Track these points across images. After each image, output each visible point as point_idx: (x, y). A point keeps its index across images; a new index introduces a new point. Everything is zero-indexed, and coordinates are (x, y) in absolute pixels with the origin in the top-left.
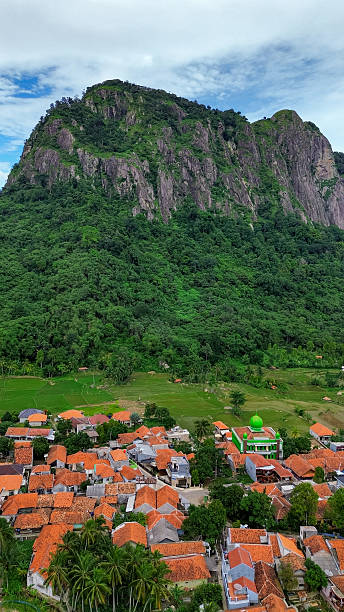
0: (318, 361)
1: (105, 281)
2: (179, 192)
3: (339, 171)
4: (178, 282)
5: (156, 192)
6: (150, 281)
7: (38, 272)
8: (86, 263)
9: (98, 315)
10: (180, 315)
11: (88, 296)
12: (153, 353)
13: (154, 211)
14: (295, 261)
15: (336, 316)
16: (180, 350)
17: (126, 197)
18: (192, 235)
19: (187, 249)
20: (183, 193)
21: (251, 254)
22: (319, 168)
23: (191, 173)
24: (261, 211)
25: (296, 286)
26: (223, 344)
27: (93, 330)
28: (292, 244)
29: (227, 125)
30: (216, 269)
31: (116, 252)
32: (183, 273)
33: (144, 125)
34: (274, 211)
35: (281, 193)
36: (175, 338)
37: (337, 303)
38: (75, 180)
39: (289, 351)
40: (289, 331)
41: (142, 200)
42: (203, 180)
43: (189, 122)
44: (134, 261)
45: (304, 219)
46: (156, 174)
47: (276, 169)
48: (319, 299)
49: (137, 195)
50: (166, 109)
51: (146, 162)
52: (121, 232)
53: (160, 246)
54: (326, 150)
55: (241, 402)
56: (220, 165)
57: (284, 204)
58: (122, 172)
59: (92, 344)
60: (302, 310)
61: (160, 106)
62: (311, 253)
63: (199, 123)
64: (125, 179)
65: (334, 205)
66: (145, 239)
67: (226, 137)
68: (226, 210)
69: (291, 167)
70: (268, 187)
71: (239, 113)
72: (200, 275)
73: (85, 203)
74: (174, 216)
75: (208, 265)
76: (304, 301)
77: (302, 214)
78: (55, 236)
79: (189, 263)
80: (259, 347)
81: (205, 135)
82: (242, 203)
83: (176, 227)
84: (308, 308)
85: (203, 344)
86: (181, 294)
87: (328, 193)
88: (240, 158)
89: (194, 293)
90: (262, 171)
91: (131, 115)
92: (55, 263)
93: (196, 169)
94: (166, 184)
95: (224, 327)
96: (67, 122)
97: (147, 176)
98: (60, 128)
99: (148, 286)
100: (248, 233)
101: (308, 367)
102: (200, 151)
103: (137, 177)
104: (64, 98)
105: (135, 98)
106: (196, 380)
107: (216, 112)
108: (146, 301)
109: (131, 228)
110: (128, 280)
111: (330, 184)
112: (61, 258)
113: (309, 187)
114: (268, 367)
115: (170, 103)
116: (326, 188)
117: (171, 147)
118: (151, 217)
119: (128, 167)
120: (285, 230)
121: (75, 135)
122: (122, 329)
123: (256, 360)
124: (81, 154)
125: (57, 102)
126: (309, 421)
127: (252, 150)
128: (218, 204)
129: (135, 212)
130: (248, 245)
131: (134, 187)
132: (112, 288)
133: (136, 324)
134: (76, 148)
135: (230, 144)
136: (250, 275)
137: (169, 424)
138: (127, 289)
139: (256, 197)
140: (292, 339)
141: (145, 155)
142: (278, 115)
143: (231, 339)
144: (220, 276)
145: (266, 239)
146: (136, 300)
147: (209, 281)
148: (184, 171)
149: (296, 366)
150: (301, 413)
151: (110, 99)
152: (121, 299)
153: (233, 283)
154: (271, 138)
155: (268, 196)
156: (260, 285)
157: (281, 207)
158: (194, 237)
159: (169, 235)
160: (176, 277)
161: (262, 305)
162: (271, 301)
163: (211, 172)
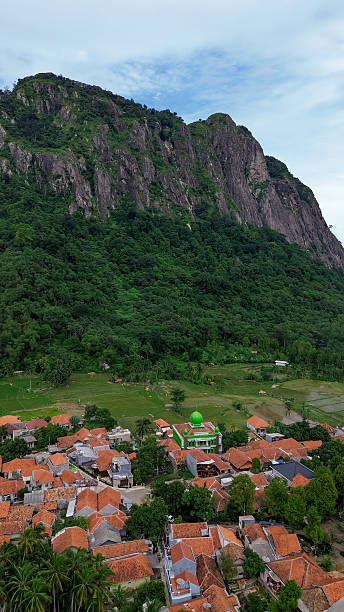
0: (254, 356)
1: (41, 281)
2: (116, 190)
3: (271, 174)
4: (118, 281)
5: (93, 190)
6: (89, 281)
8: (20, 262)
9: (34, 316)
10: (120, 314)
11: (23, 296)
12: (92, 353)
13: (92, 209)
14: (230, 260)
15: (269, 312)
16: (121, 349)
17: (61, 195)
18: (131, 234)
19: (126, 248)
20: (125, 190)
21: (190, 253)
22: (252, 171)
23: (128, 172)
24: (198, 211)
25: (232, 284)
26: (163, 342)
27: (28, 331)
28: (228, 244)
29: (163, 125)
30: (156, 268)
31: (52, 249)
32: (123, 272)
33: (80, 121)
34: (211, 211)
35: (216, 194)
36: (115, 337)
37: (270, 301)
38: (7, 176)
39: (227, 348)
40: (226, 328)
41: (79, 198)
42: (141, 179)
43: (125, 120)
44: (72, 259)
45: (239, 219)
46: (92, 172)
47: (211, 170)
48: (253, 297)
49: (74, 192)
50: (101, 105)
51: (82, 159)
52: (57, 229)
53: (98, 244)
54: (258, 154)
55: (182, 399)
56: (157, 165)
57: (220, 205)
58: (57, 169)
59: (27, 347)
60: (237, 308)
61: (96, 103)
62: (245, 253)
63: (135, 122)
64: (59, 176)
65: (266, 206)
66: (83, 237)
67: (163, 137)
68: (164, 210)
69: (226, 169)
70: (204, 188)
71: (175, 114)
72: (140, 274)
73: (18, 199)
74: (112, 214)
75: (148, 264)
76: (239, 299)
77: (237, 215)
79: (128, 262)
80: (198, 344)
81: (142, 134)
82: (179, 204)
83: (114, 225)
84: (243, 306)
85: (144, 342)
86: (121, 293)
87: (261, 195)
88: (177, 158)
89: (134, 292)
90: (199, 172)
91: (66, 110)
93: (134, 168)
94: (103, 183)
95: (164, 326)
97: (83, 173)
99: (86, 286)
100: (186, 232)
101: (245, 362)
102: (137, 150)
103: (73, 173)
105: (70, 93)
106: (137, 379)
107: (153, 112)
108: (85, 301)
109: (68, 225)
110: (66, 279)
111: (263, 186)
113: (244, 190)
114: (207, 363)
115: (106, 100)
116: (259, 190)
117: (108, 144)
118: (88, 215)
119: (64, 164)
120: (221, 230)
121: (6, 128)
122: (60, 330)
123: (195, 357)
124: (12, 148)
126: (247, 415)
127: (188, 151)
128: (157, 203)
129: (72, 210)
130: (185, 245)
131: (70, 184)
132: (49, 288)
134: (7, 142)
135: (167, 145)
136: (189, 275)
137: (110, 425)
138: (64, 289)
139: (193, 198)
140: (229, 336)
141: (81, 152)
142: (213, 118)
143: (171, 337)
144: (159, 275)
145: (203, 239)
146: (74, 300)
147: (149, 280)
148: (122, 170)
149: (233, 362)
150: (239, 407)
151: (43, 92)
152: (58, 299)
153: (173, 282)
154: (206, 140)
155: (204, 197)
156: (198, 283)
157: (217, 208)
158: (133, 236)
159: (108, 233)
160: (115, 276)
161: (200, 304)
162: (208, 299)
163: (149, 171)
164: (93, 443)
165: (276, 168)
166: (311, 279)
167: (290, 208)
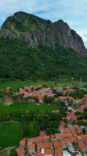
0: (67, 77)
1: (27, 63)
2: (38, 40)
3: (72, 34)
4: (40, 62)
5: (33, 41)
7: (13, 61)
8: (23, 59)
9: (28, 70)
10: (42, 69)
11: (25, 66)
12: (39, 77)
14: (63, 57)
15: (71, 68)
16: (44, 76)
17: (27, 43)
18: (42, 51)
19: (41, 55)
20: (40, 41)
21: (54, 55)
22: (68, 34)
23: (41, 36)
24: (56, 45)
25: (63, 62)
26: (51, 74)
27: (28, 73)
28: (62, 53)
29: (48, 24)
30: (48, 59)
31: (28, 56)
32: (41, 60)
33: (29, 24)
34: (58, 45)
35: (60, 41)
36: (42, 74)
37: (71, 66)
38: (16, 38)
39: (62, 75)
40: (62, 72)
41: (31, 43)
42: (43, 38)
43: (39, 23)
44: (31, 58)
45: (65, 46)
46: (33, 37)
47: (59, 35)
48: (67, 65)
50: (34, 20)
51: (31, 34)
52: (28, 51)
53: (36, 54)
54: (69, 29)
55: (56, 84)
56: (47, 34)
58: (26, 37)
59: (28, 75)
60: (64, 67)
62: (66, 55)
63: (42, 24)
64: (27, 39)
65: (71, 42)
66: (33, 52)
67: (48, 27)
68: (48, 45)
69: (62, 34)
70: (57, 39)
71: (50, 21)
72: (45, 60)
73: (19, 44)
74: (38, 47)
75: (46, 58)
76: (65, 65)
77: (64, 45)
78: (14, 52)
79: (42, 58)
80: (57, 75)
81: (43, 26)
82: (51, 44)
83: (38, 49)
84: (65, 67)
85: (47, 75)
86: (41, 64)
87: (69, 40)
88: (51, 32)
89: (44, 64)
90: (56, 35)
91: (26, 21)
92: (16, 59)
93: (42, 35)
94: (36, 39)
95: (50, 71)
96: (12, 23)
97: (31, 37)
98: (10, 25)
99: (35, 63)
100: (53, 50)
101: (66, 78)
102: (42, 31)
103: (30, 38)
104: (10, 16)
105: (26, 17)
106: (47, 81)
107: (45, 20)
108: (35, 66)
109: (29, 50)
110: (31, 62)
111: (70, 37)
112: (17, 57)
113: (66, 39)
114: (59, 78)
117: (36, 30)
118: (33, 47)
119: (27, 35)
120: (61, 49)
121: (14, 27)
122: (32, 72)
123: (57, 77)
124: (16, 32)
125: (8, 17)
127: (53, 30)
128: (47, 43)
129: (30, 46)
130: (53, 53)
131: (29, 40)
132: (29, 64)
133: (35, 71)
134: (14, 30)
135: (48, 29)
136: (54, 60)
137: (47, 87)
138: (31, 64)
139: (54, 42)
140: (63, 73)
141: (30, 32)
142: (59, 21)
143: (52, 74)
144: (48, 60)
145: (57, 52)
146: (33, 66)
147: (46, 62)
148: (39, 36)
149: (64, 78)
150: (65, 85)
151: (21, 16)
152: (31, 66)
153: (51, 62)
154: (57, 27)
155: (57, 41)
156: (56, 62)
157: (60, 44)
159: (38, 51)
161: (57, 66)
162: (58, 65)
163: (45, 36)
164: (46, 89)
165: (73, 32)
166: (80, 60)
167: (76, 43)
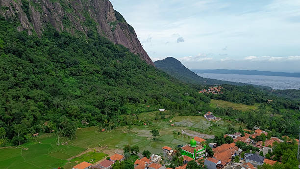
0: (148, 108)
1: (21, 75)
2: (43, 20)
3: (117, 19)
4: (61, 73)
5: (29, 19)
6: (47, 73)
10: (72, 93)
11: (15, 85)
12: (75, 116)
13: (32, 30)
14: (114, 61)
17: (10, 20)
20: (48, 21)
21: (94, 57)
22: (108, 16)
23: (49, 10)
24: (89, 35)
27: (33, 108)
30: (80, 65)
31: (20, 56)
32: (63, 68)
34: (96, 35)
35: (97, 27)
37: (138, 81)
41: (23, 23)
42: (56, 15)
44: (31, 61)
46: (28, 8)
47: (91, 14)
49: (19, 19)
53: (43, 51)
54: (111, 8)
55: (156, 134)
56: (64, 7)
57: (99, 32)
58: (5, 3)
64: (7, 8)
66: (32, 47)
68: (73, 34)
69: (97, 14)
70: (90, 23)
72: (73, 69)
74: (44, 34)
75: (75, 63)
76: (126, 80)
79: (64, 62)
82: (79, 30)
83: (47, 41)
84: (128, 84)
86: (65, 80)
87: (113, 28)
88: (73, 5)
89: (72, 79)
90: (86, 14)
93: (51, 7)
94: (36, 15)
101: (147, 112)
103: (18, 7)
109: (22, 39)
110: (34, 73)
111: (114, 24)
113: (106, 25)
114: (132, 114)
116: (112, 26)
118: (30, 34)
123: (124, 112)
127: (79, 2)
128: (67, 29)
129: (19, 30)
130: (90, 53)
131: (16, 14)
132: (27, 79)
133: (56, 101)
136: (99, 69)
138: (35, 79)
139: (85, 27)
140: (130, 99)
144: (83, 69)
145: (97, 50)
146: (45, 86)
147: (79, 72)
148: (44, 8)
149: (142, 112)
152: (36, 86)
153: (91, 73)
155: (91, 27)
156: (104, 73)
157: (98, 34)
158: (61, 47)
159: (46, 45)
160: (59, 71)
162: (112, 81)
163: (60, 11)
167: (127, 36)
